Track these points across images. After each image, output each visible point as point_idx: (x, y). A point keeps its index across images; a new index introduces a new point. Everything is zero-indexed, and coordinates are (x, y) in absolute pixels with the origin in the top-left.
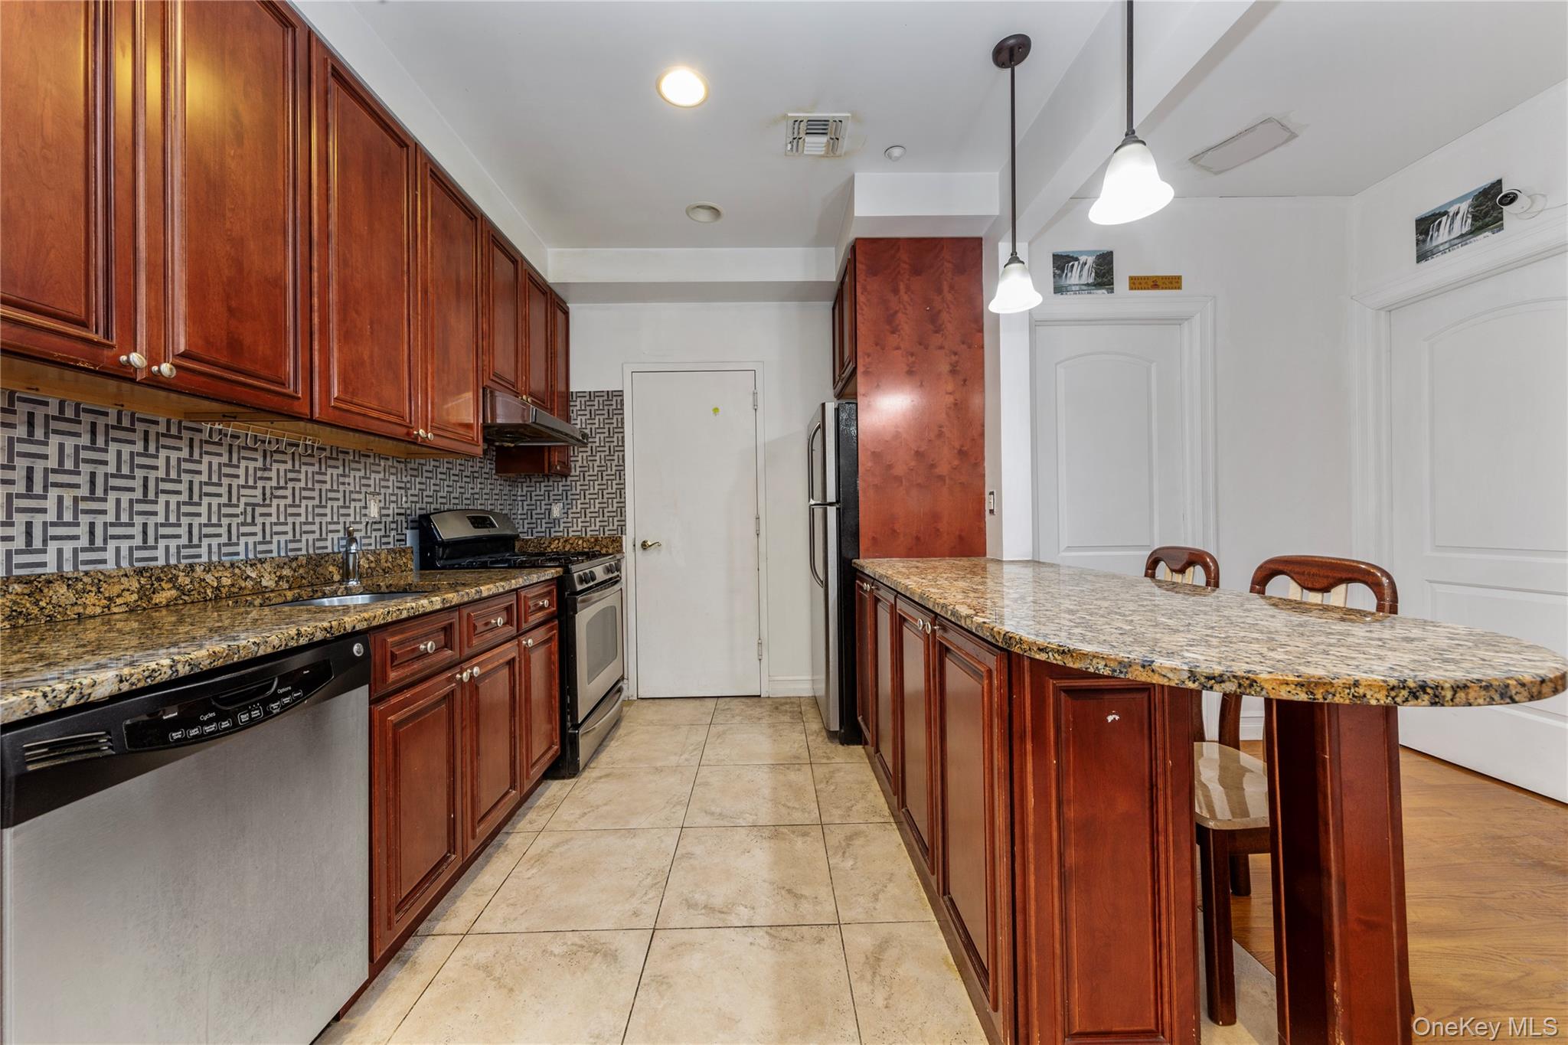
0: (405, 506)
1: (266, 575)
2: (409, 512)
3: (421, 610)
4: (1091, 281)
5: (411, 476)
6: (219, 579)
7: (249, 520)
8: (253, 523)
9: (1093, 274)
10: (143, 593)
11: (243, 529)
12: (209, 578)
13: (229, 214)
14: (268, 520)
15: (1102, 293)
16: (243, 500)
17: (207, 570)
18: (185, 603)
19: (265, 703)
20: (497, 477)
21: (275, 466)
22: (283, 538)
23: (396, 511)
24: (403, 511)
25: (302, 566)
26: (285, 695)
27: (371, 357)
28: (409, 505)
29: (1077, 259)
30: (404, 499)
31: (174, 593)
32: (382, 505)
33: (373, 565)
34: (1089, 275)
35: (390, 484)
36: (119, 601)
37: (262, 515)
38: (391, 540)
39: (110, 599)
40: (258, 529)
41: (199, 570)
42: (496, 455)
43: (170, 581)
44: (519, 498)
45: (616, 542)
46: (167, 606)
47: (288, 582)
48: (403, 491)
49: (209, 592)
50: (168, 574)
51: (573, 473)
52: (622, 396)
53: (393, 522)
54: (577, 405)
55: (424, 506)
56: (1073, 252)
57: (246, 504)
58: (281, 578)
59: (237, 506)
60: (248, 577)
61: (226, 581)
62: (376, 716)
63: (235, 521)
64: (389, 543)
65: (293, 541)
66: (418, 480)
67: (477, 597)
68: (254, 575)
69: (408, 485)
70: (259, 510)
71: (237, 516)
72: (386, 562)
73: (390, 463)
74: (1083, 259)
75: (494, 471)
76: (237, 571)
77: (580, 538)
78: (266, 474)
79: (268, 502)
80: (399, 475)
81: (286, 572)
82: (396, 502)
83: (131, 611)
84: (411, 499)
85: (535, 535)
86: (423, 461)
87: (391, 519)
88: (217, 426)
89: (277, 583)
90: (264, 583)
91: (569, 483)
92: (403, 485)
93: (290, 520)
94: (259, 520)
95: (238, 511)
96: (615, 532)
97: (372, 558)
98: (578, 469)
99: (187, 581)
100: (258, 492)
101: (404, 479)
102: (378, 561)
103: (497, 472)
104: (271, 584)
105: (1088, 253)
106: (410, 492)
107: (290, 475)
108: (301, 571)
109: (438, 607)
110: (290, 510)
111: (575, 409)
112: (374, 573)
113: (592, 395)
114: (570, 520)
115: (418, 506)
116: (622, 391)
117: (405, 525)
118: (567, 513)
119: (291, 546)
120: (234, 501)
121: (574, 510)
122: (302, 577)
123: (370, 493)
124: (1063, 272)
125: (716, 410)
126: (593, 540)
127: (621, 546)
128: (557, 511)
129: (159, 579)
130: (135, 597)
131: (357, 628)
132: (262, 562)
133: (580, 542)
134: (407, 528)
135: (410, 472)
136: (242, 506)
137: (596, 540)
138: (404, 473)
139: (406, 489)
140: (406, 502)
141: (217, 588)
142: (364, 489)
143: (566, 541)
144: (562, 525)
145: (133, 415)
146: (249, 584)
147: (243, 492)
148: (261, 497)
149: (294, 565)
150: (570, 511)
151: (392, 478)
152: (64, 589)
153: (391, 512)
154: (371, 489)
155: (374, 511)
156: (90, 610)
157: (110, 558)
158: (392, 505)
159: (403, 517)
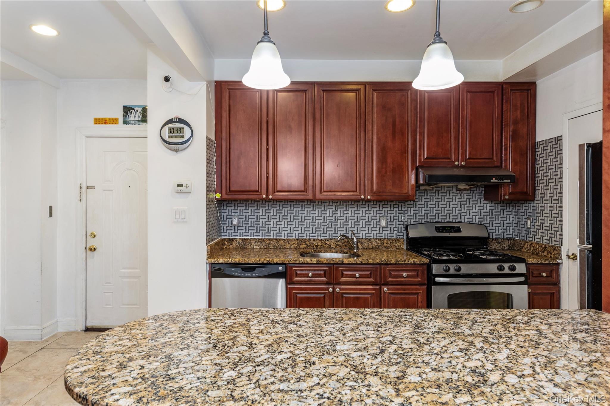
0: (404, 221)
2: (406, 223)
5: (408, 208)
6: (317, 243)
8: (331, 227)
10: (299, 245)
11: (328, 229)
12: (315, 243)
14: (336, 227)
16: (328, 221)
19: (252, 274)
21: (339, 210)
22: (342, 232)
23: (397, 223)
24: (402, 223)
25: (346, 242)
26: (257, 273)
28: (406, 220)
30: (403, 218)
32: (389, 220)
33: (379, 244)
35: (394, 212)
36: (293, 246)
37: (334, 225)
38: (394, 235)
39: (291, 245)
40: (333, 229)
41: (312, 240)
42: (485, 190)
43: (304, 242)
44: (514, 214)
45: (556, 250)
47: (340, 247)
48: (402, 215)
49: (314, 246)
51: (537, 198)
52: (562, 140)
53: (395, 228)
54: (540, 150)
55: (417, 220)
58: (337, 245)
60: (326, 244)
62: (288, 288)
63: (325, 227)
66: (413, 209)
68: (328, 243)
69: (406, 212)
70: (333, 224)
71: (326, 225)
73: (394, 203)
75: (483, 199)
76: (323, 242)
77: (538, 243)
78: (336, 212)
79: (336, 221)
80: (400, 208)
82: (398, 219)
84: (407, 217)
85: (521, 238)
87: (394, 226)
89: (336, 247)
90: (332, 246)
91: (535, 205)
92: (402, 212)
94: (333, 227)
95: (326, 224)
96: (559, 243)
97: (378, 241)
98: (540, 196)
99: (309, 243)
100: (333, 218)
101: (403, 209)
102: (382, 243)
103: (485, 200)
106: (407, 215)
107: (345, 212)
108: (345, 244)
111: (539, 153)
112: (380, 248)
113: (547, 142)
114: (535, 230)
115: (412, 220)
116: (562, 136)
117: (401, 229)
118: (534, 225)
120: (325, 221)
121: (538, 224)
122: (346, 246)
123: (383, 216)
126: (543, 246)
128: (529, 224)
129: (302, 242)
130: (296, 245)
131: (278, 262)
133: (537, 247)
134: (404, 230)
135: (408, 206)
136: (328, 222)
137: (545, 247)
138: (403, 206)
139: (404, 214)
141: (317, 246)
142: (378, 215)
143: (531, 244)
144: (533, 233)
146: (327, 246)
147: (328, 218)
149: (343, 241)
150: (536, 224)
151: (395, 209)
152: (282, 242)
153: (394, 223)
154: (383, 214)
155: (383, 223)
156: (287, 247)
157: (294, 236)
158: (395, 221)
159: (402, 226)
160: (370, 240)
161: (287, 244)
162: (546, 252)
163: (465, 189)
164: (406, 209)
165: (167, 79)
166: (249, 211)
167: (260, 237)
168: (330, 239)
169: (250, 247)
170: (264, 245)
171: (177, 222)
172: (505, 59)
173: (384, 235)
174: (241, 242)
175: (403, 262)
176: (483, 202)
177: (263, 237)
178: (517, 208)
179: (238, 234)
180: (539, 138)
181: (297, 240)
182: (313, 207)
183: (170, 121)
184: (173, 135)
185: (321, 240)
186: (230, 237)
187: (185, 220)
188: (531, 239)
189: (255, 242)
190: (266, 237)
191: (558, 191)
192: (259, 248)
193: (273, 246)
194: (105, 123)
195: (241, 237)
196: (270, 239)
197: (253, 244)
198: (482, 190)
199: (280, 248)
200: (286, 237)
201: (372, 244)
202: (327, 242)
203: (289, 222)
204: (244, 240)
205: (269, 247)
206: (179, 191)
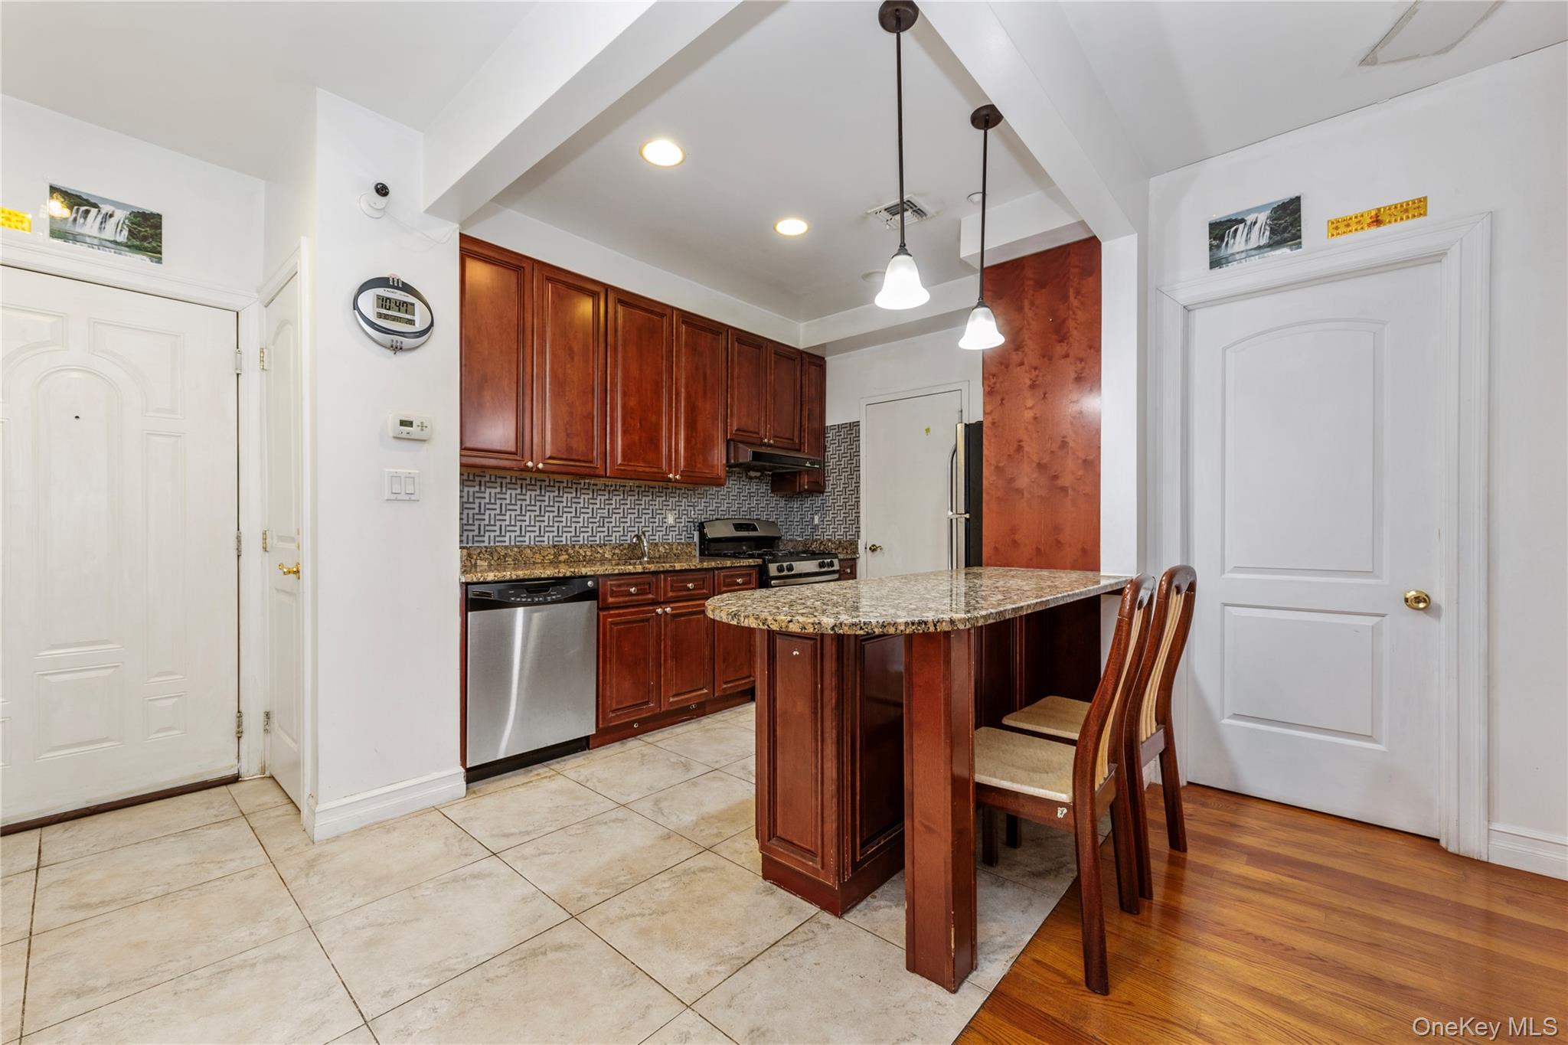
0: (693, 516)
1: (607, 552)
2: (696, 520)
3: (628, 571)
4: (1264, 241)
5: (698, 498)
6: (585, 552)
7: (601, 525)
8: (603, 526)
9: (1267, 233)
10: (556, 556)
11: (599, 529)
12: (581, 551)
13: (567, 394)
14: (611, 525)
15: (1284, 252)
16: (599, 515)
17: (580, 548)
18: (571, 562)
19: (545, 596)
20: (772, 495)
21: (614, 498)
22: (618, 534)
23: (686, 520)
24: (692, 520)
25: (625, 549)
26: (554, 595)
27: (640, 439)
28: (696, 516)
29: (1243, 221)
30: (693, 512)
31: (567, 557)
32: (677, 516)
33: (668, 551)
34: (1261, 233)
35: (683, 504)
36: (547, 558)
37: (608, 522)
38: (683, 537)
39: (544, 556)
40: (606, 529)
41: (577, 547)
42: (771, 480)
43: (565, 551)
44: (795, 510)
45: (853, 545)
46: (564, 562)
47: (618, 556)
48: (692, 508)
49: (581, 557)
51: (827, 490)
52: (859, 425)
53: (684, 527)
54: (830, 435)
55: (708, 516)
56: (1237, 214)
57: (600, 517)
58: (614, 554)
59: (596, 518)
60: (598, 552)
61: (589, 553)
62: (601, 616)
63: (595, 525)
64: (681, 539)
65: (608, 536)
66: (703, 500)
67: (671, 569)
68: (601, 551)
69: (696, 504)
70: (606, 520)
71: (596, 523)
72: (677, 550)
73: (683, 491)
74: (1250, 219)
75: (770, 491)
76: (593, 549)
77: (829, 540)
78: (610, 502)
79: (611, 515)
80: (689, 499)
81: (617, 551)
82: (687, 514)
83: (551, 562)
84: (697, 512)
85: (804, 537)
86: (707, 488)
87: (683, 524)
88: (587, 481)
89: (612, 556)
90: (606, 556)
91: (824, 498)
92: (692, 504)
93: (622, 525)
94: (606, 525)
95: (596, 520)
96: (853, 537)
97: (667, 547)
98: (830, 487)
99: (572, 552)
100: (606, 511)
101: (693, 500)
102: (671, 549)
103: (772, 492)
104: (610, 557)
105: (1259, 209)
106: (697, 508)
107: (622, 502)
108: (625, 551)
109: (640, 571)
110: (622, 520)
111: (829, 439)
112: (669, 556)
113: (840, 427)
114: (825, 526)
115: (703, 517)
116: (859, 422)
117: (693, 528)
118: (823, 521)
119: (622, 538)
120: (595, 516)
121: (828, 519)
122: (625, 555)
123: (670, 510)
124: (1223, 240)
125: (928, 430)
126: (838, 543)
127: (857, 548)
128: (816, 521)
129: (561, 550)
130: (552, 557)
131: (588, 574)
132: (605, 545)
133: (830, 544)
134: (694, 530)
135: (697, 496)
136: (598, 518)
137: (840, 543)
138: (693, 497)
139: (694, 506)
140: (694, 514)
141: (584, 556)
142: (665, 508)
143: (821, 543)
144: (820, 530)
145: (554, 480)
146: (599, 555)
147: (599, 511)
148: (607, 513)
149: (621, 548)
150: (825, 520)
151: (684, 500)
152: (529, 551)
153: (683, 520)
154: (670, 507)
155: (670, 520)
156: (537, 561)
157: (547, 539)
158: (684, 517)
159: (692, 524)
160: (656, 544)
161: (537, 556)
162: (841, 549)
163: (756, 477)
164: (696, 499)
165: (382, 190)
167: (486, 544)
168: (602, 544)
170: (496, 558)
171: (396, 500)
172: (806, 323)
173: (671, 537)
175: (738, 565)
176: (770, 495)
177: (492, 544)
178: (799, 503)
180: (829, 422)
181: (553, 546)
182: (576, 491)
183: (382, 282)
184: (390, 313)
185: (591, 546)
187: (413, 497)
188: (819, 537)
189: (479, 554)
190: (497, 544)
191: (854, 480)
192: (486, 564)
193: (513, 560)
196: (506, 547)
197: (475, 557)
199: (525, 563)
200: (534, 543)
201: (659, 551)
202: (599, 549)
203: (538, 516)
205: (505, 561)
206: (404, 435)
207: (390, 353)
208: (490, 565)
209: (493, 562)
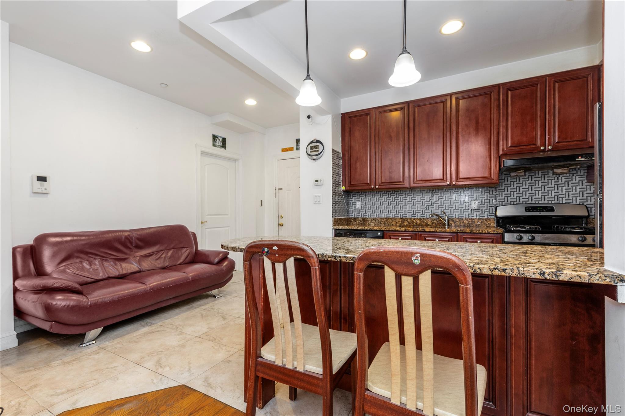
0: (494, 203)
2: (497, 205)
6: (417, 221)
7: (428, 209)
8: (429, 210)
10: (402, 222)
11: (426, 211)
12: (415, 221)
13: (389, 156)
14: (433, 209)
16: (426, 205)
23: (488, 205)
24: (493, 205)
28: (497, 203)
30: (494, 201)
32: (480, 203)
33: (471, 223)
35: (485, 196)
37: (431, 208)
38: (486, 215)
41: (412, 219)
47: (435, 224)
48: (493, 198)
49: (415, 224)
50: (406, 219)
53: (487, 209)
55: (509, 203)
57: (427, 205)
58: (433, 223)
60: (424, 222)
63: (424, 210)
64: (484, 216)
66: (504, 193)
68: (425, 221)
69: (497, 196)
73: (485, 189)
75: (585, 181)
78: (433, 198)
79: (433, 205)
80: (491, 193)
81: (435, 222)
82: (489, 202)
84: (499, 200)
90: (428, 224)
93: (440, 209)
94: (430, 209)
95: (425, 207)
97: (470, 221)
99: (410, 221)
100: (430, 202)
101: (495, 194)
102: (473, 222)
103: (587, 182)
104: (431, 224)
106: (498, 198)
107: (440, 198)
115: (504, 203)
120: (424, 205)
129: (405, 220)
131: (377, 229)
135: (499, 191)
138: (494, 192)
139: (495, 197)
141: (417, 223)
142: (470, 199)
147: (426, 203)
148: (431, 204)
151: (486, 194)
153: (485, 206)
154: (475, 199)
155: (474, 206)
156: (394, 224)
157: (399, 216)
158: (486, 204)
160: (462, 219)
161: (394, 222)
164: (498, 193)
165: (309, 117)
166: (368, 199)
167: (375, 217)
168: (427, 218)
169: (367, 223)
170: (377, 222)
171: (316, 203)
173: (475, 216)
174: (362, 220)
175: (478, 232)
177: (377, 217)
179: (360, 215)
181: (401, 219)
183: (312, 142)
184: (313, 150)
185: (420, 219)
186: (355, 217)
187: (320, 202)
189: (371, 220)
190: (379, 217)
193: (384, 223)
194: (287, 151)
195: (362, 217)
196: (381, 218)
198: (584, 173)
199: (389, 225)
200: (393, 217)
201: (463, 222)
203: (396, 206)
204: (364, 219)
205: (381, 224)
206: (316, 184)
207: (314, 161)
208: (375, 225)
209: (376, 224)
